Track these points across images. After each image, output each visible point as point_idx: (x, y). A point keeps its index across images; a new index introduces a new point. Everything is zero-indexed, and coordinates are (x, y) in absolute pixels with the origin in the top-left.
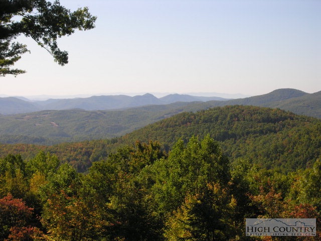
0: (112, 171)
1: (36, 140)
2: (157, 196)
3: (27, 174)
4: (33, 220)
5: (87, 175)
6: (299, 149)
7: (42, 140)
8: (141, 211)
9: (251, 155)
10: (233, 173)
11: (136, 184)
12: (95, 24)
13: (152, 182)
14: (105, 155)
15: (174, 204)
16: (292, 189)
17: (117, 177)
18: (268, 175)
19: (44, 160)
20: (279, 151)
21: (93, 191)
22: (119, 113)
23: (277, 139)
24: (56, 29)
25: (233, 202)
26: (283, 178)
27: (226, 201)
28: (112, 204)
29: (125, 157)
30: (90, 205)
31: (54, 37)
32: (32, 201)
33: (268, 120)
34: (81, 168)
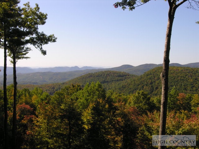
0: (62, 94)
1: (34, 83)
2: (79, 104)
3: (31, 96)
4: (33, 113)
5: (53, 96)
6: (131, 86)
7: (36, 83)
8: (74, 110)
9: (114, 89)
10: (107, 95)
11: (72, 99)
12: (56, 40)
13: (77, 99)
14: (60, 89)
15: (85, 107)
16: (129, 101)
17: (64, 97)
18: (120, 96)
19: (37, 90)
20: (124, 87)
21: (55, 102)
22: (65, 73)
23: (123, 83)
24: (42, 42)
25: (107, 106)
26: (125, 97)
27: (104, 106)
28: (62, 107)
29: (67, 89)
30: (54, 107)
31: (41, 45)
32: (32, 106)
33: (120, 76)
34: (51, 94)
